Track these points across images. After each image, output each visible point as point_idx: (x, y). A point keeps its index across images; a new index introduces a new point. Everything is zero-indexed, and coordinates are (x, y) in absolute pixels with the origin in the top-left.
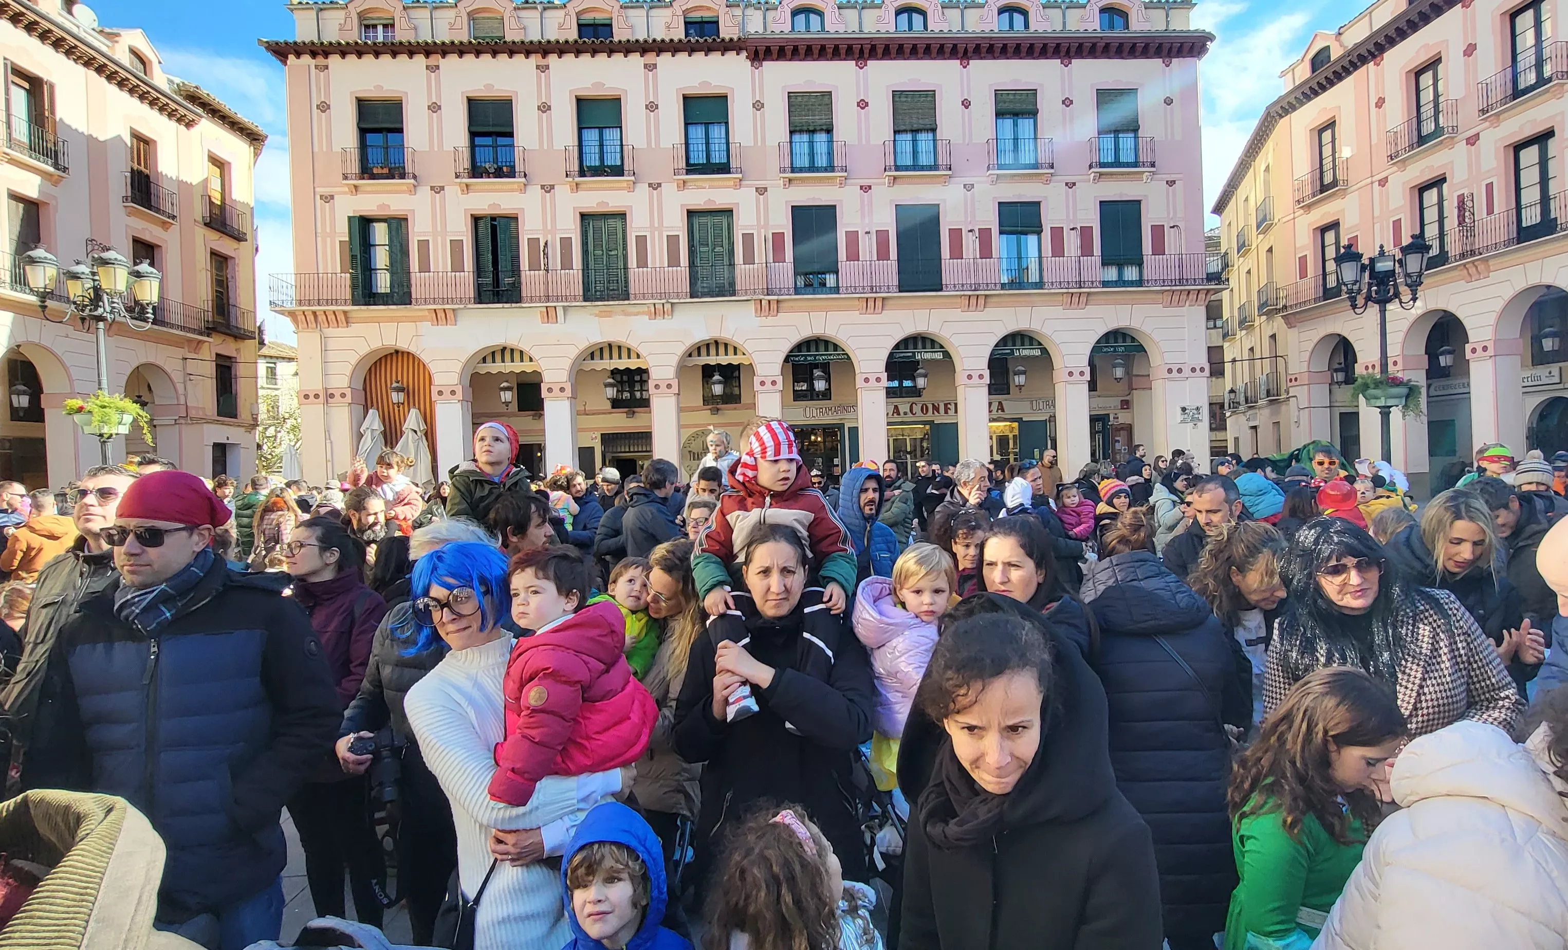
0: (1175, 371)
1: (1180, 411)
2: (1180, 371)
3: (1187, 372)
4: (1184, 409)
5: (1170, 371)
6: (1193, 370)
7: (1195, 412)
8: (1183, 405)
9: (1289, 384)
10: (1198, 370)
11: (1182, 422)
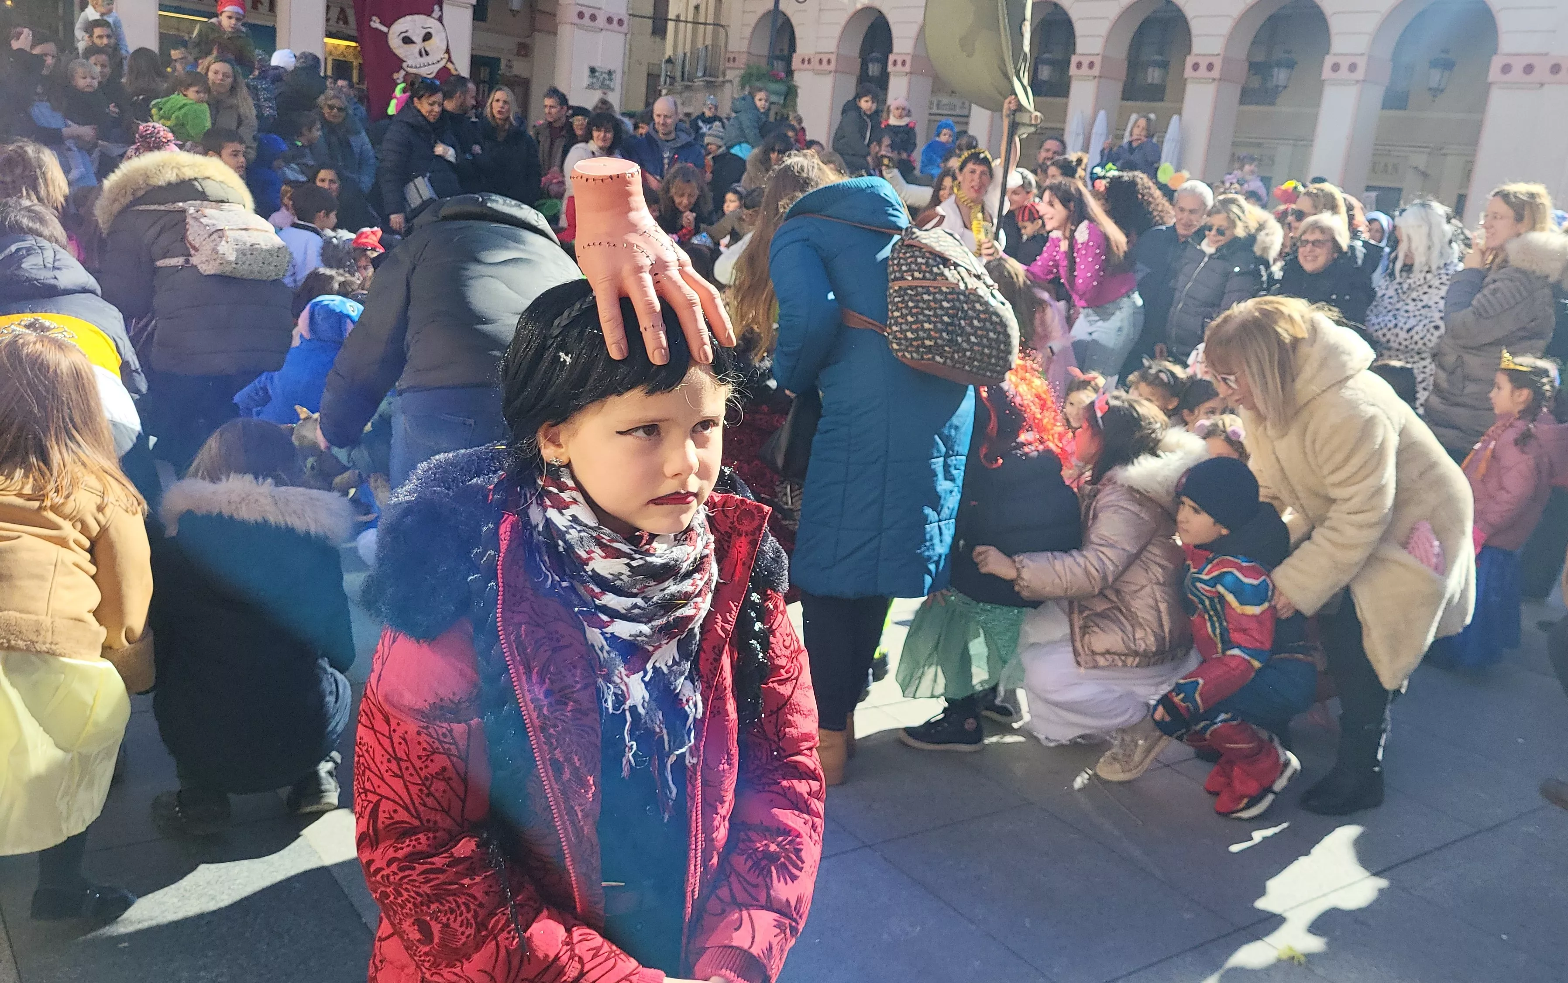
0: (587, 16)
1: (587, 72)
2: (593, 18)
3: (601, 21)
4: (593, 70)
5: (581, 15)
6: (610, 20)
7: (606, 76)
8: (593, 64)
9: (727, 65)
10: (615, 22)
11: (590, 86)
